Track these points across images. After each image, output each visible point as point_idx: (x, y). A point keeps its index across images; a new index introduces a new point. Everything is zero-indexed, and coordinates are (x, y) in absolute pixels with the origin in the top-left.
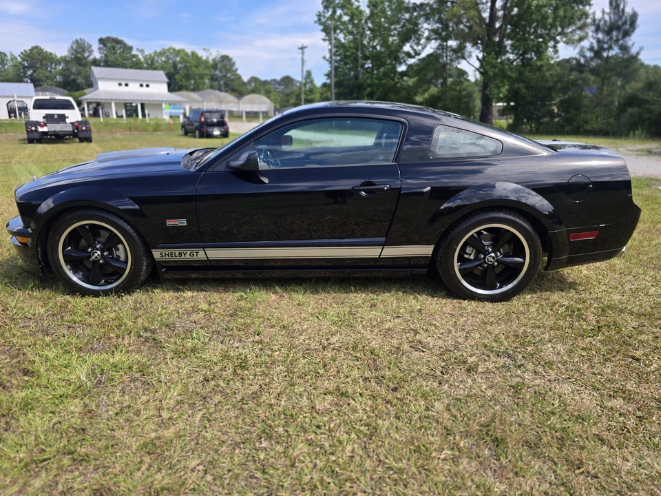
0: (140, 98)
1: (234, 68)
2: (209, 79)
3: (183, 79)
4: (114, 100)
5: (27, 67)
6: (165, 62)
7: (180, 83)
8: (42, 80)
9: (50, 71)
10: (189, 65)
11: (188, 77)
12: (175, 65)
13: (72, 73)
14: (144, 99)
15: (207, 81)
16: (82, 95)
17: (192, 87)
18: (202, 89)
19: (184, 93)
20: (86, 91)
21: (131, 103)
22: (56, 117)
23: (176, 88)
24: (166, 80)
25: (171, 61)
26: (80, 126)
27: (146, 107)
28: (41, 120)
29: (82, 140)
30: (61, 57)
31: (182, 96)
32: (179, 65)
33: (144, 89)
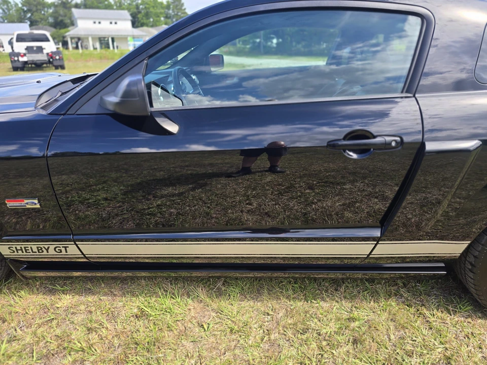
0: (111, 34)
1: (183, 8)
2: (164, 17)
3: (144, 18)
4: (91, 35)
5: (26, 11)
6: (130, 4)
7: (142, 21)
8: (38, 21)
9: (44, 14)
10: (147, 6)
11: (147, 15)
12: (137, 7)
13: (60, 15)
14: (114, 34)
15: (162, 19)
16: (66, 32)
17: (151, 24)
18: (159, 25)
19: (145, 28)
20: (70, 28)
21: (105, 38)
22: (35, 48)
23: (139, 25)
24: (130, 18)
25: (134, 3)
26: (54, 56)
27: (115, 40)
28: (23, 51)
29: (57, 68)
30: (51, 3)
31: (143, 31)
32: (141, 7)
33: (113, 26)
